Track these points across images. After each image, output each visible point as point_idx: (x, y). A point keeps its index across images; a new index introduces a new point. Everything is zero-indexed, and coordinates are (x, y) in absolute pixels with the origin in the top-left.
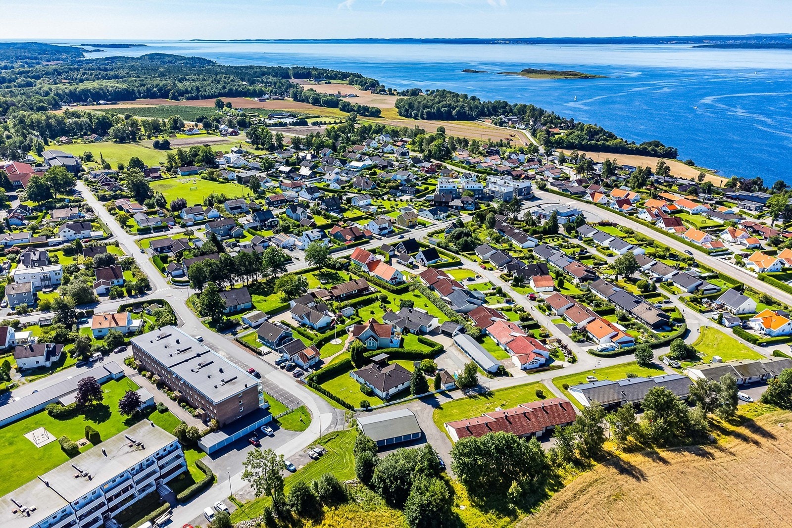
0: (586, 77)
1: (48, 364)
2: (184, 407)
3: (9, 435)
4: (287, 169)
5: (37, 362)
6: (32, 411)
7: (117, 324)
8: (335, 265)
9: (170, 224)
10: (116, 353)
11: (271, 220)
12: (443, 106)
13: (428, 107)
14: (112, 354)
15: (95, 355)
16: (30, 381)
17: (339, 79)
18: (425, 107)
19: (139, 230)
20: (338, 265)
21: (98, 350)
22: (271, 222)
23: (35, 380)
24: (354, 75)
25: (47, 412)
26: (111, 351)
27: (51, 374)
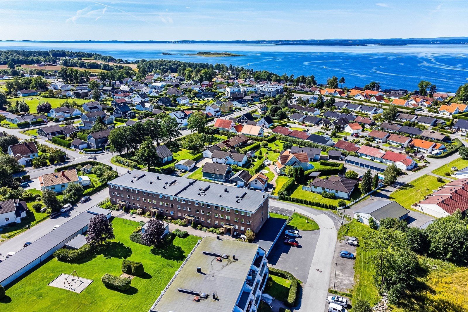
0: (235, 56)
1: (18, 220)
2: (201, 229)
3: (29, 288)
4: (110, 88)
5: (7, 219)
6: (38, 261)
7: (69, 180)
8: (208, 131)
9: (45, 120)
10: (83, 202)
11: (129, 112)
12: (172, 65)
13: (163, 65)
14: (79, 204)
15: (66, 206)
16: (9, 237)
17: (86, 57)
18: (161, 65)
19: (19, 125)
20: (211, 130)
21: (66, 202)
22: (130, 113)
23: (14, 235)
24: (96, 54)
25: (56, 259)
26: (77, 201)
27: (29, 228)
